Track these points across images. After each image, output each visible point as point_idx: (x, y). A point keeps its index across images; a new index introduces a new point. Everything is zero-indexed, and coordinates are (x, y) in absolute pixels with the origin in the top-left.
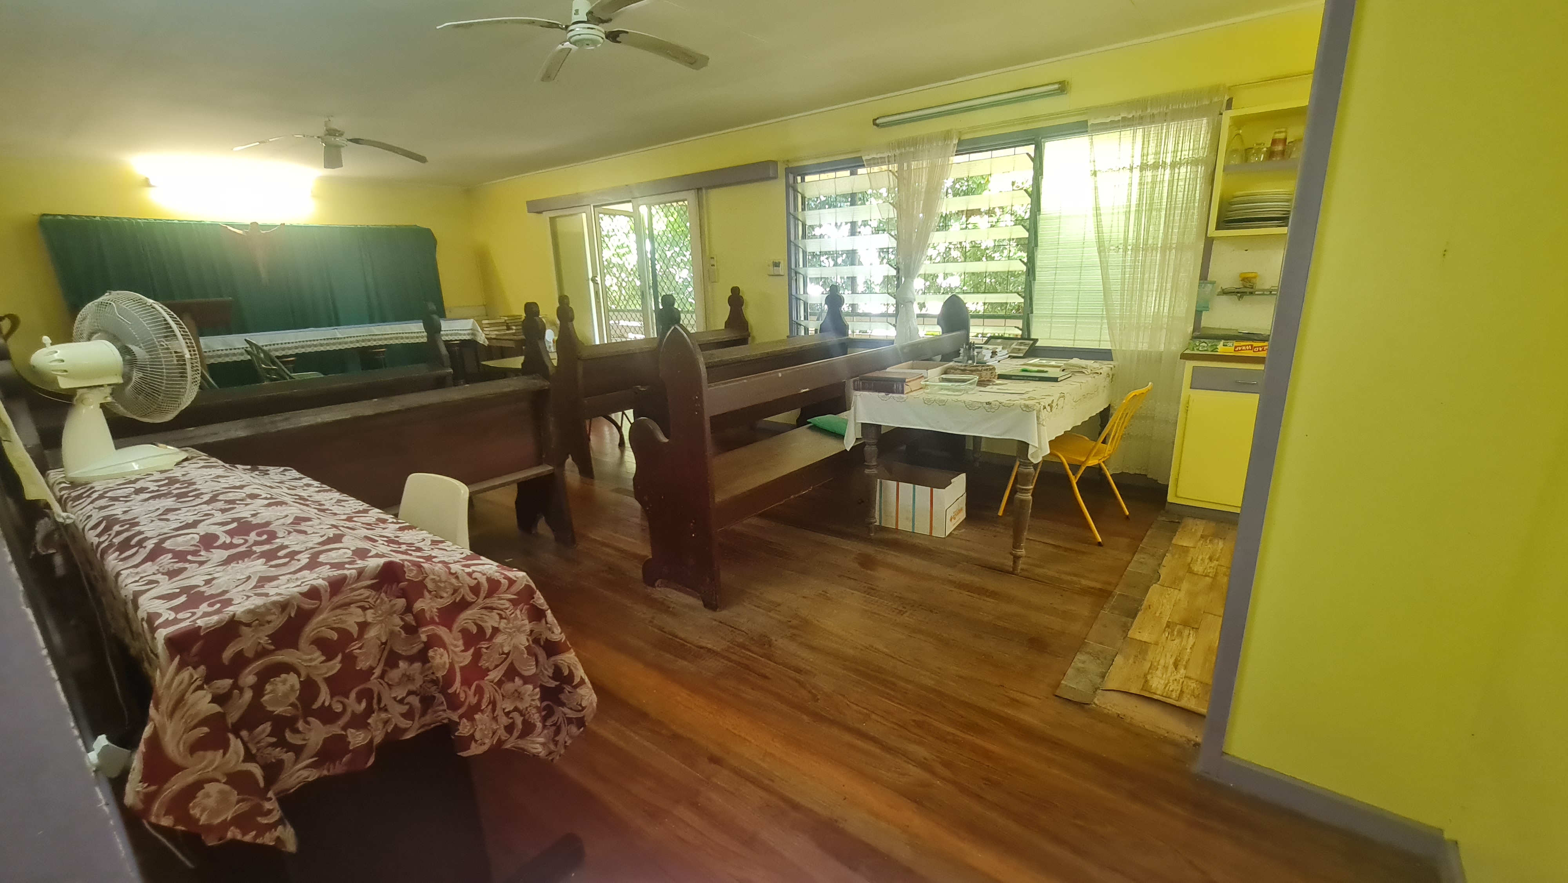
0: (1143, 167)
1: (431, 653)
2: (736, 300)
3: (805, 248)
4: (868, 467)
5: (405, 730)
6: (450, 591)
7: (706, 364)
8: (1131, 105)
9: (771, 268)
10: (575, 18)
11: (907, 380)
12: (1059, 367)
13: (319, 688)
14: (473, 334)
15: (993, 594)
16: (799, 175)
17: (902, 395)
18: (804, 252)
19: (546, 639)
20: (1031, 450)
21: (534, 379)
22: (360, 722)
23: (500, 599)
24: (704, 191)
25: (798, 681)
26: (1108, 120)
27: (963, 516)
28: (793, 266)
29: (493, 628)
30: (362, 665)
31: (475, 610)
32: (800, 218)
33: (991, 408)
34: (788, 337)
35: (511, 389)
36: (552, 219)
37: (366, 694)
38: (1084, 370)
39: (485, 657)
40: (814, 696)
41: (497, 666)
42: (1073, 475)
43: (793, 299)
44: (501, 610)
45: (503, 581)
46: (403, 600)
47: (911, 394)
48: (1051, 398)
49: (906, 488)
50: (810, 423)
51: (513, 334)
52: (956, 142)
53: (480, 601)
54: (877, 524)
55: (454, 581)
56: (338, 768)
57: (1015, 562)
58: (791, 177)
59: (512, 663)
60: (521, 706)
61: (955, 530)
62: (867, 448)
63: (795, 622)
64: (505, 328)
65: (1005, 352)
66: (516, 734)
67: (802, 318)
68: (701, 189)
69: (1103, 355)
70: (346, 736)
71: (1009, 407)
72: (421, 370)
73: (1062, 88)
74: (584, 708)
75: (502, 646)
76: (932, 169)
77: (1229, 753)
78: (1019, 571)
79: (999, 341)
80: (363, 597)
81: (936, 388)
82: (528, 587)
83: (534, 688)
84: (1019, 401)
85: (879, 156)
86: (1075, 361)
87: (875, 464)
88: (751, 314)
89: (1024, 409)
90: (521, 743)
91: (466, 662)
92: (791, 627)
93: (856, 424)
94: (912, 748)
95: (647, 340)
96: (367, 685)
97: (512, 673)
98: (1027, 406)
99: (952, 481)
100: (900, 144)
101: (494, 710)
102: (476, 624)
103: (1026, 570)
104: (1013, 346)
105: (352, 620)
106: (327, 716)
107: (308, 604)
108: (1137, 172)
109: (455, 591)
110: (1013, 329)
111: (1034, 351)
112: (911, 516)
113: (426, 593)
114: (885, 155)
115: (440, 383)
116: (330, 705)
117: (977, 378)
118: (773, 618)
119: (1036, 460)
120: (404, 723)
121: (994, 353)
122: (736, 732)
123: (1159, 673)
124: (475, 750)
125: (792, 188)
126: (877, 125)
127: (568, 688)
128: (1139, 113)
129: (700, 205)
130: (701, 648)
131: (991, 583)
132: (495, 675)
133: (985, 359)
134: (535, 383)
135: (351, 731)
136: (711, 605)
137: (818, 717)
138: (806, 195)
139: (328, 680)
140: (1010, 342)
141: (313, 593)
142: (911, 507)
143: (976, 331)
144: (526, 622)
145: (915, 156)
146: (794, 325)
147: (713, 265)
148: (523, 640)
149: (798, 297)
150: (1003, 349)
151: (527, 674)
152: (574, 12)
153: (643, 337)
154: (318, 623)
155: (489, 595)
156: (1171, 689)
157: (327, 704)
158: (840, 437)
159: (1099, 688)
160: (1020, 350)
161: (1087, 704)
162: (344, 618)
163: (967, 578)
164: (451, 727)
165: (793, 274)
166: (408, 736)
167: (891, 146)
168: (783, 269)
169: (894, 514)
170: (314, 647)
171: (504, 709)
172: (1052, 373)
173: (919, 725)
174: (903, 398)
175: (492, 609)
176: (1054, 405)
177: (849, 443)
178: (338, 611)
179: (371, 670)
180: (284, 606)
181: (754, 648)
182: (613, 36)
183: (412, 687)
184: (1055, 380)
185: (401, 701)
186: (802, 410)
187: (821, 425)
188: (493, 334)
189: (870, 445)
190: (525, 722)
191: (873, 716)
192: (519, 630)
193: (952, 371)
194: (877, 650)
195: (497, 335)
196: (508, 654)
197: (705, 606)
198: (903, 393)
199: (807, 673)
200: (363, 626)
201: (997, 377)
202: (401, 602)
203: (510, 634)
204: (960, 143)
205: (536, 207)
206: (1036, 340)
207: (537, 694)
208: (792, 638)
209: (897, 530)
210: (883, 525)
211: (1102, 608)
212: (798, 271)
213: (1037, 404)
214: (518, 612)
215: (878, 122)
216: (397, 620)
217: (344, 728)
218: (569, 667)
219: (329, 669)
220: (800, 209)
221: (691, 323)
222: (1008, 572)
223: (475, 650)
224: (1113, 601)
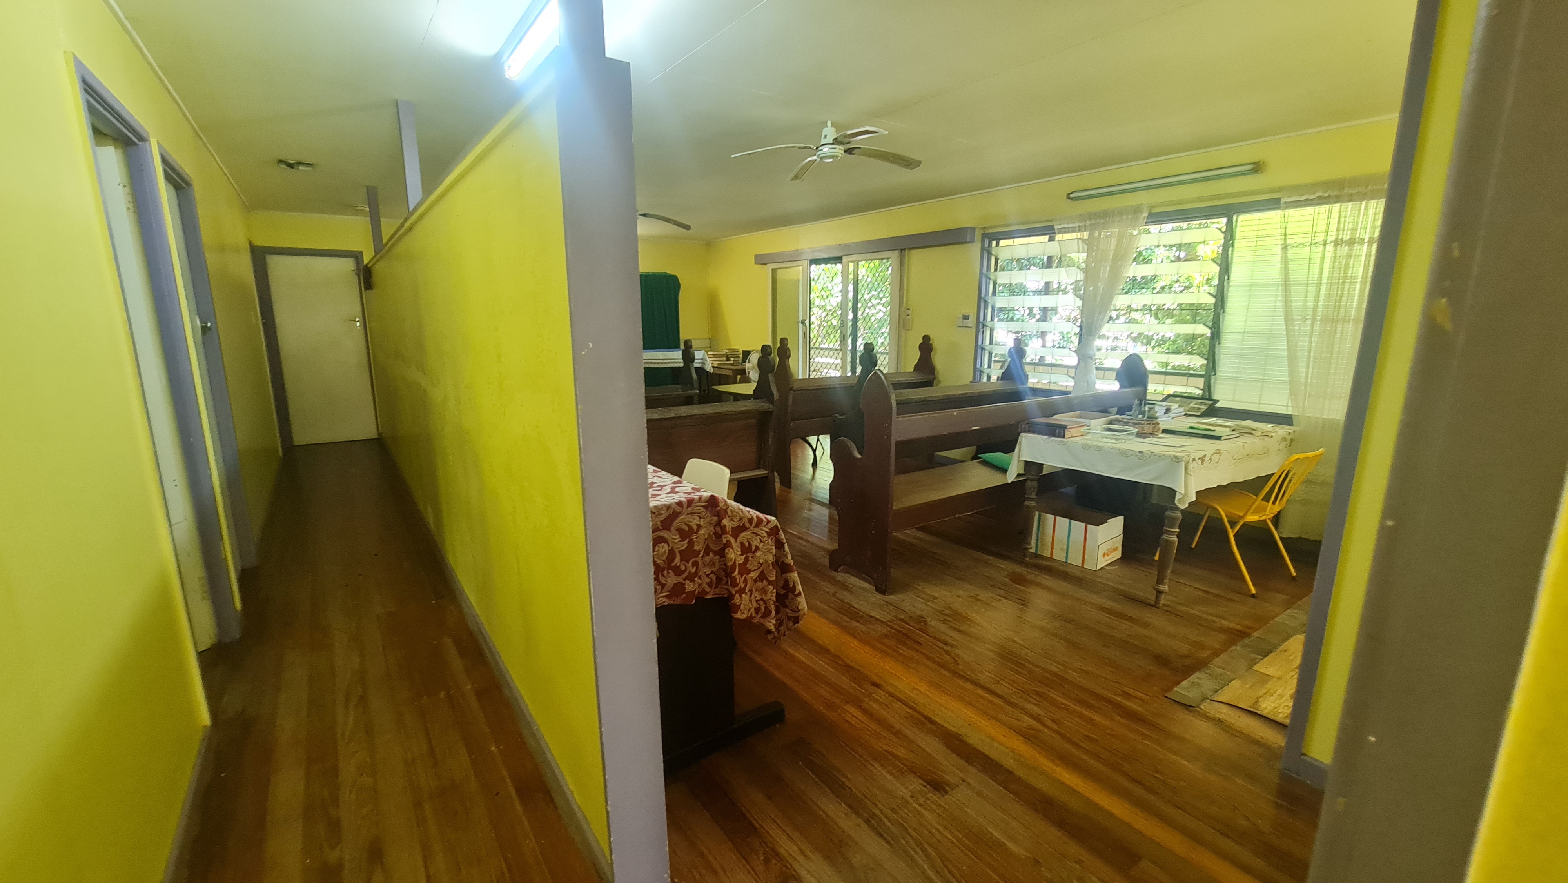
0: (1337, 243)
1: (726, 550)
2: (926, 346)
3: (995, 303)
4: (1029, 499)
5: (707, 593)
6: (738, 519)
7: (897, 401)
8: (1326, 185)
9: (961, 319)
10: (823, 141)
11: (1068, 427)
12: (1229, 427)
13: (676, 555)
14: (702, 363)
15: (1130, 619)
16: (994, 240)
17: (1063, 439)
18: (993, 308)
19: (783, 562)
20: (1178, 497)
21: (763, 402)
22: (691, 578)
23: (762, 530)
24: (906, 250)
25: (944, 650)
26: (1303, 198)
27: (1118, 554)
28: (981, 319)
29: (756, 546)
30: (696, 548)
31: (748, 533)
32: (992, 277)
33: (1143, 456)
34: (971, 382)
35: (746, 408)
36: (774, 271)
37: (696, 564)
38: (1253, 432)
39: (750, 562)
40: (956, 661)
41: (755, 570)
42: (1231, 528)
43: (979, 349)
44: (761, 536)
45: (764, 519)
46: (717, 518)
47: (1071, 439)
48: (1203, 453)
49: (1062, 522)
50: (980, 458)
51: (732, 365)
52: (1146, 215)
53: (752, 528)
54: (1033, 550)
55: (741, 513)
56: (678, 601)
57: (1157, 597)
58: (987, 242)
59: (762, 571)
60: (764, 598)
61: (1107, 565)
62: (1029, 483)
63: (947, 612)
64: (725, 358)
65: (1182, 409)
66: (760, 615)
67: (986, 366)
68: (905, 249)
69: (1284, 420)
70: (685, 584)
71: (1160, 457)
72: (677, 390)
73: (1257, 168)
74: (799, 610)
75: (759, 558)
76: (1120, 237)
77: (1309, 754)
78: (1161, 605)
79: (1178, 399)
80: (700, 511)
81: (1098, 435)
82: (776, 526)
83: (773, 589)
84: (1172, 452)
85: (1070, 226)
86: (1248, 423)
87: (1035, 497)
88: (939, 360)
89: (1174, 460)
90: (762, 621)
91: (741, 562)
92: (945, 615)
93: (1019, 461)
94: (1029, 706)
95: (843, 378)
96: (697, 559)
97: (762, 577)
98: (1176, 457)
99: (1108, 521)
100: (1092, 216)
101: (751, 595)
102: (748, 541)
103: (1168, 606)
104: (1192, 405)
105: (695, 522)
106: (678, 571)
107: (678, 509)
108: (1330, 248)
109: (741, 519)
110: (1194, 388)
111: (1213, 411)
112: (1065, 548)
113: (727, 517)
114: (1076, 225)
115: (688, 401)
116: (679, 566)
117: (1136, 430)
118: (931, 607)
119: (1183, 506)
120: (707, 589)
121: (1168, 410)
122: (893, 672)
123: (1272, 698)
124: (739, 615)
125: (986, 252)
126: (1072, 199)
127: (791, 596)
128: (1336, 193)
129: (902, 264)
130: (871, 617)
131: (1131, 610)
132: (754, 575)
133: (1158, 414)
134: (762, 405)
135: (687, 582)
136: (882, 590)
137: (955, 673)
138: (999, 257)
139: (680, 552)
140: (1189, 400)
141: (680, 504)
142: (1066, 541)
143: (1155, 389)
144: (774, 547)
145: (1104, 226)
146: (977, 372)
147: (908, 315)
148: (771, 558)
149: (984, 347)
150: (1179, 406)
151: (771, 579)
152: (823, 136)
153: (838, 375)
154: (680, 520)
155: (757, 526)
156: (1280, 711)
157: (678, 564)
158: (1004, 471)
159: (1207, 699)
160: (1199, 409)
161: (1192, 706)
162: (692, 520)
163: (1109, 604)
164: (731, 596)
165: (981, 327)
166: (708, 597)
167: (1082, 217)
168: (971, 322)
169: (1050, 544)
170: (677, 533)
171: (756, 597)
172: (1219, 431)
173: (1038, 694)
174: (1064, 442)
175: (757, 535)
176: (1207, 459)
177: (1011, 477)
178: (690, 516)
179: (699, 551)
180: (668, 507)
181: (912, 624)
182: (849, 151)
183: (713, 569)
184: (1218, 438)
185: (708, 575)
186: (977, 447)
187: (987, 459)
188: (716, 364)
189: (1032, 480)
190: (766, 608)
191: (1001, 682)
192: (769, 551)
193: (1116, 422)
194: (1015, 641)
195: (718, 364)
196: (762, 564)
197: (876, 590)
198: (1064, 437)
199: (952, 646)
200: (699, 527)
201: (1161, 431)
202: (716, 518)
203: (764, 552)
204: (1151, 215)
205: (761, 260)
206: (1217, 401)
207: (774, 593)
208: (944, 622)
209: (1050, 559)
210: (1039, 553)
211: (1235, 644)
212: (985, 324)
213: (1186, 457)
214: (770, 540)
215: (1071, 196)
216: (712, 529)
217: (685, 579)
218: (794, 582)
219: (682, 546)
220: (992, 269)
221: (884, 365)
222: (1150, 605)
223: (746, 556)
224: (1247, 641)
